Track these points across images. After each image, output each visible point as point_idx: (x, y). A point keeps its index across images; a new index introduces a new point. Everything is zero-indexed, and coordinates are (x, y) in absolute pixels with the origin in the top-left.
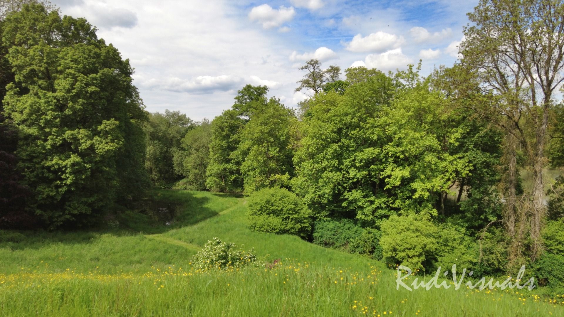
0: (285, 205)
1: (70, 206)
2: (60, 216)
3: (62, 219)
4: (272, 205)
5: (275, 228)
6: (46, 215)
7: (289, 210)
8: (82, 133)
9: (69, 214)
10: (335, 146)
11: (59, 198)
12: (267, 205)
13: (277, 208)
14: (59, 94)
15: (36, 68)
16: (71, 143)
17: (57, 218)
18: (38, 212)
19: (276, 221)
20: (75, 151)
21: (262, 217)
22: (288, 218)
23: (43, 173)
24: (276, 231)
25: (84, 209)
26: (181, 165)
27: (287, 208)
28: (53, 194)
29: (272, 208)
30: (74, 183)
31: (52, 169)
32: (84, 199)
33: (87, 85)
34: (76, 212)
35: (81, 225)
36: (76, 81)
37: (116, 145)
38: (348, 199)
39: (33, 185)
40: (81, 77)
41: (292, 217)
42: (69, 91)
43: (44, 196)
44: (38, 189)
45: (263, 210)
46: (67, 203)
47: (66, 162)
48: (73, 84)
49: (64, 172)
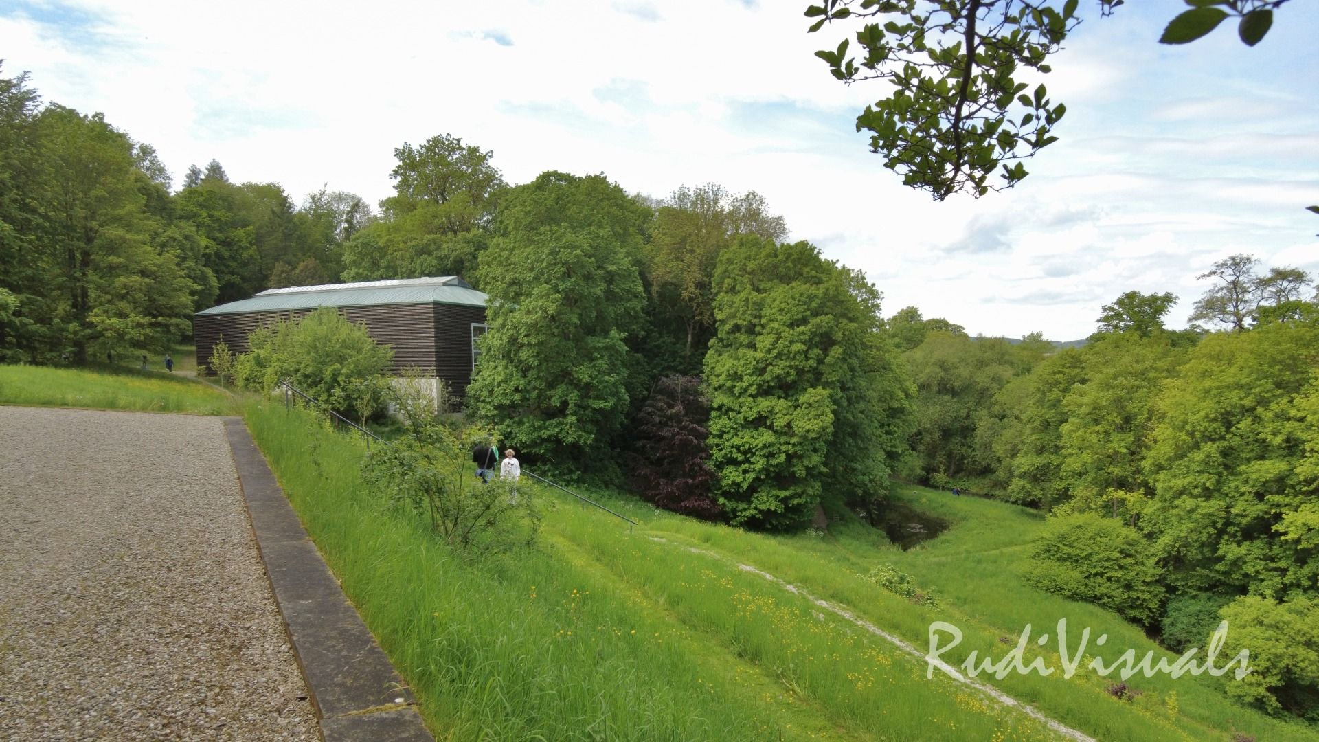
0: (1097, 549)
1: (757, 498)
2: (745, 510)
3: (748, 513)
4: (1071, 546)
5: (1065, 587)
6: (730, 505)
7: (1107, 561)
8: (782, 405)
9: (756, 508)
10: (1210, 448)
11: (745, 486)
12: (1059, 545)
13: (1078, 552)
14: (759, 355)
15: (739, 322)
16: (766, 418)
17: (741, 511)
18: (721, 500)
19: (1071, 576)
20: (771, 427)
21: (1048, 563)
22: (1101, 575)
23: (731, 452)
24: (1066, 592)
25: (773, 505)
26: (987, 446)
27: (1101, 556)
28: (738, 480)
29: (1070, 550)
30: (765, 470)
31: (742, 449)
32: (774, 492)
33: (792, 342)
34: (763, 507)
35: (769, 526)
36: (779, 338)
37: (821, 424)
38: (1224, 556)
39: (720, 466)
40: (787, 332)
41: (1109, 574)
42: (769, 351)
43: (730, 482)
44: (724, 472)
45: (1052, 552)
46: (755, 495)
47: (757, 441)
48: (776, 342)
49: (754, 454)
